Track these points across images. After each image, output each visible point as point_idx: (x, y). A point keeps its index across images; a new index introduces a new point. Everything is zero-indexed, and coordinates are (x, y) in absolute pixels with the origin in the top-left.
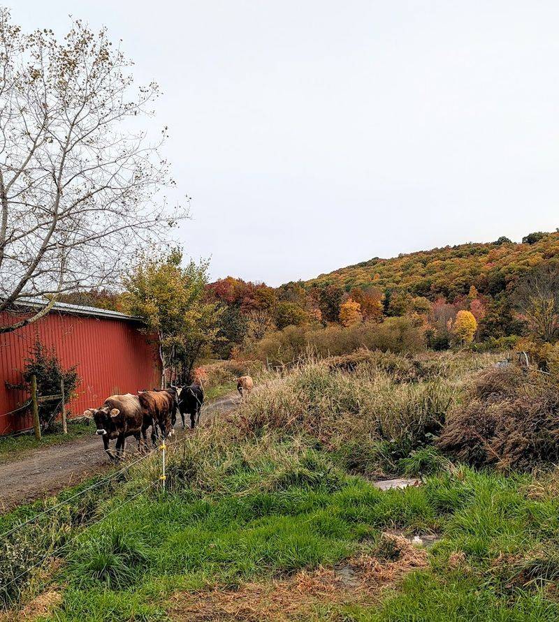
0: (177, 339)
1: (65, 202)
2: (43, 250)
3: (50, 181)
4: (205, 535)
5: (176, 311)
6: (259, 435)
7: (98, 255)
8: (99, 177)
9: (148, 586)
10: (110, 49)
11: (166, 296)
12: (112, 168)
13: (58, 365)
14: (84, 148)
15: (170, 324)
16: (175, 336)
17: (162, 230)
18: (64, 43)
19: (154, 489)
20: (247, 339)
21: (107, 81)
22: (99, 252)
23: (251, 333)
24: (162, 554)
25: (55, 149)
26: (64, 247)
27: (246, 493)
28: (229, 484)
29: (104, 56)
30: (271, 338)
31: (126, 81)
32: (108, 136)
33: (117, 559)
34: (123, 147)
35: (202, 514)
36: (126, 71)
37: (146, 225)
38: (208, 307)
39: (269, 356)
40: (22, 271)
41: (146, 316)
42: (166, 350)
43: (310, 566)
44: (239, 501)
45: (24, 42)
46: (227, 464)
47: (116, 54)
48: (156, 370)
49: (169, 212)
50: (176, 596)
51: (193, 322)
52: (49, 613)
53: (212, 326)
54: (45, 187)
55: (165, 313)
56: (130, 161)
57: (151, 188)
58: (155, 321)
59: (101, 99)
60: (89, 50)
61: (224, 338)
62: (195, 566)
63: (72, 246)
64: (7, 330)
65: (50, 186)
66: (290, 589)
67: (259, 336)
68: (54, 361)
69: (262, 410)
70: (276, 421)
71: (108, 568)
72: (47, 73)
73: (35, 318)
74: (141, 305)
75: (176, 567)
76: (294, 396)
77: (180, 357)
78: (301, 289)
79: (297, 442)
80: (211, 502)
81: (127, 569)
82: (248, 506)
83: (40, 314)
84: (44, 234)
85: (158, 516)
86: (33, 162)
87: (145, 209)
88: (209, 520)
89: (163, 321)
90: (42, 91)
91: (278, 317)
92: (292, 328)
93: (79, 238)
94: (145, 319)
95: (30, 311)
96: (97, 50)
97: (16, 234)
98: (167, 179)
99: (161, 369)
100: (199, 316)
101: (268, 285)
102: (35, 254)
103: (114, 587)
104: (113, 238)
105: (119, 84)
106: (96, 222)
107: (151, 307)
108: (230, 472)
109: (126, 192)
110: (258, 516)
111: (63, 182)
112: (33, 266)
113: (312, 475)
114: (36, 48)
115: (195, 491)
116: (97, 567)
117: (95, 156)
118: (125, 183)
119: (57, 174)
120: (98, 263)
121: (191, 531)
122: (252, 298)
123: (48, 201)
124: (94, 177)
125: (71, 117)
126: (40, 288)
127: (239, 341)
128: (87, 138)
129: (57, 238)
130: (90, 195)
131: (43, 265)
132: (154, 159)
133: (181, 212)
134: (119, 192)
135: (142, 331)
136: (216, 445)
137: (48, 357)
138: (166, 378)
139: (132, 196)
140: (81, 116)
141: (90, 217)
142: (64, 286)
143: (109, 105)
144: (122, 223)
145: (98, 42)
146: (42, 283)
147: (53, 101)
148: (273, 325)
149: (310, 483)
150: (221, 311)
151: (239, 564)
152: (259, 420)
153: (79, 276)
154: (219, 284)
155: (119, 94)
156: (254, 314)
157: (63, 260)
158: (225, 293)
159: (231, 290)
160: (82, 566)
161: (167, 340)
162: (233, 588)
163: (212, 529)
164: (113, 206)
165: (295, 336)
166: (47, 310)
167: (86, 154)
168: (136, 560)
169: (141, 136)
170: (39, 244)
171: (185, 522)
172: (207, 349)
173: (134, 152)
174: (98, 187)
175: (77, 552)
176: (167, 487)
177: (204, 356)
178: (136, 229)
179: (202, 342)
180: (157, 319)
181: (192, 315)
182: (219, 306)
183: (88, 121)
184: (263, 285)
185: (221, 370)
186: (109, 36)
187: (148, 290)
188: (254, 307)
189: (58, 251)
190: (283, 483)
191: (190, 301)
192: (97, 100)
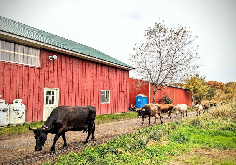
0: (197, 94)
1: (174, 63)
2: (168, 73)
3: (171, 59)
4: (202, 137)
5: (197, 87)
6: (218, 117)
7: (180, 74)
8: (182, 58)
9: (187, 144)
10: (187, 30)
11: (195, 84)
12: (185, 55)
13: (169, 97)
14: (179, 51)
15: (195, 91)
16: (196, 93)
17: (196, 69)
18: (177, 30)
19: (189, 125)
20: (215, 96)
21: (185, 37)
22: (180, 73)
23: (217, 94)
24: (191, 138)
25: (173, 52)
26: (173, 72)
27: (213, 130)
28: (208, 127)
29: (185, 32)
30: (223, 96)
31: (190, 36)
32: (185, 49)
33: (180, 137)
34: (188, 51)
35: (201, 132)
36: (190, 34)
37: (191, 67)
38: (205, 87)
39: (222, 100)
40: (163, 78)
41: (190, 89)
42: (194, 96)
43: (230, 149)
44: (211, 131)
45: (168, 31)
46: (209, 122)
47: (188, 31)
48: (191, 101)
49: (197, 65)
50: (194, 148)
51: (201, 90)
52: (166, 144)
53: (206, 91)
54: (170, 60)
55: (194, 88)
56: (189, 54)
57: (194, 59)
58: (192, 90)
59: (184, 41)
60: (182, 31)
61: (209, 95)
62: (199, 143)
63: (174, 72)
64: (159, 90)
65: (171, 60)
66: (224, 153)
67: (219, 95)
68: (168, 97)
69: (219, 111)
70: (223, 115)
71: (178, 139)
72: (172, 37)
73: (165, 87)
74: (188, 86)
75: (194, 142)
76: (228, 109)
77: (197, 98)
78: (233, 84)
79: (229, 120)
80: (204, 130)
81: (182, 140)
82: (213, 133)
83: (166, 87)
84: (169, 70)
85: (190, 131)
86: (168, 55)
87: (192, 64)
88: (203, 134)
89: (194, 90)
90: (171, 41)
91: (225, 91)
92: (230, 94)
93: (176, 70)
94: (189, 89)
95: (164, 86)
96: (184, 31)
97: (163, 70)
98: (198, 57)
99: (193, 101)
100: (203, 89)
101: (223, 83)
102: (166, 74)
103: (179, 143)
104: (184, 71)
105: (188, 37)
106: (180, 67)
107: (191, 86)
108: (209, 124)
109: (187, 61)
110: (216, 135)
111: (174, 59)
112: (166, 77)
113: (232, 128)
114: (171, 32)
115: (199, 127)
116: (176, 138)
117: (181, 53)
118: (187, 59)
119: (173, 57)
120: (180, 76)
121: (198, 135)
122: (218, 86)
123: (170, 63)
124: (181, 57)
125: (177, 45)
126: (167, 81)
127: (213, 96)
128: (180, 49)
129: (171, 70)
130: (179, 61)
131: (168, 76)
132: (195, 53)
133: (200, 64)
134: (186, 60)
135: (189, 92)
136: (206, 117)
137: (167, 95)
138: (193, 103)
139: (189, 61)
140: (179, 45)
141: (179, 66)
142: (172, 81)
143: (185, 42)
144: (186, 67)
145: (184, 29)
146: (167, 80)
147: (173, 43)
148: (224, 93)
149: (232, 130)
150: (209, 88)
151: (210, 144)
152: (218, 114)
153: (175, 79)
154: (209, 82)
155: (188, 39)
156: (218, 90)
157: (172, 75)
158: (210, 84)
159: (212, 84)
160: (173, 137)
161: (194, 94)
162: (208, 149)
163: (204, 136)
164: (184, 64)
165: (230, 96)
166: (168, 86)
167: (179, 53)
168: (184, 138)
169: (192, 48)
170: (168, 72)
171: (196, 133)
172: (204, 97)
173: (190, 52)
174: (181, 60)
175: (172, 134)
176: (193, 125)
177: (204, 99)
178: (189, 69)
179: (203, 95)
180: (192, 89)
181: (201, 88)
182: (208, 87)
183: (180, 46)
184: (222, 83)
185: (208, 103)
186: (187, 27)
187: (190, 82)
188: (218, 88)
189: (171, 73)
190: (223, 129)
191: (201, 85)
192: (183, 41)
